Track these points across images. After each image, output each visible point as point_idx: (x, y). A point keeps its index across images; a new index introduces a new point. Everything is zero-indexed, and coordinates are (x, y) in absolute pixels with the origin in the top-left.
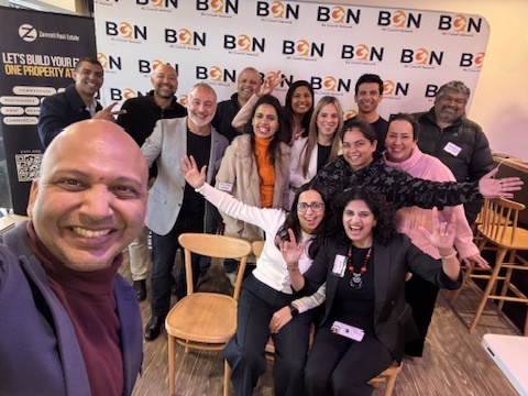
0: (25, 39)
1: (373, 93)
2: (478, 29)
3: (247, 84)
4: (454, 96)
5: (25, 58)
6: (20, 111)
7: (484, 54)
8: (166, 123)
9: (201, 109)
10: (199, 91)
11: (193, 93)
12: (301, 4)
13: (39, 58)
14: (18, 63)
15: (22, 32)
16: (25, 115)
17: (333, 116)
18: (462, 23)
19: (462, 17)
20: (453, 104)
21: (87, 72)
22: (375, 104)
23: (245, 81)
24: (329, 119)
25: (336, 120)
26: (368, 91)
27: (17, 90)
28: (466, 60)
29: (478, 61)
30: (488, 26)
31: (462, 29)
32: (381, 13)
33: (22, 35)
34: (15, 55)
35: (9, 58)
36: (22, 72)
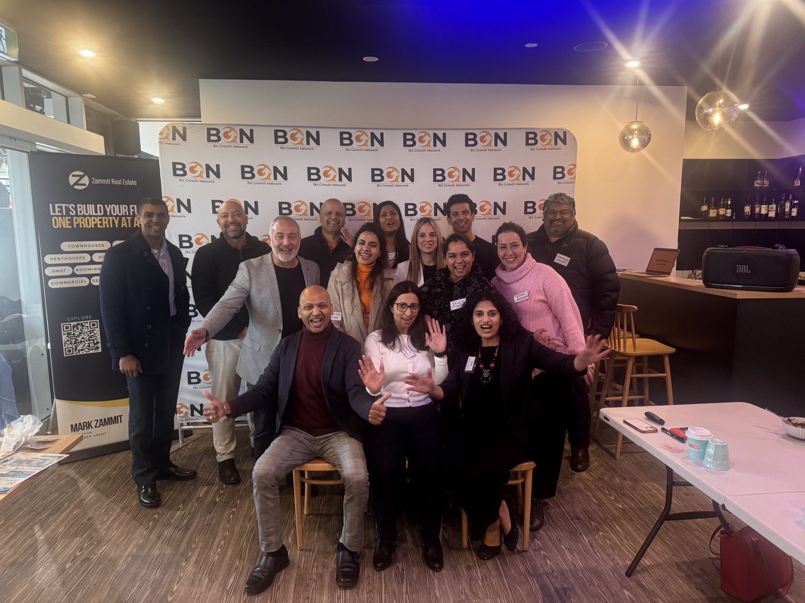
0: (76, 187)
1: (465, 212)
2: (564, 142)
3: (333, 216)
4: (558, 209)
5: (76, 209)
6: (68, 271)
7: (575, 166)
8: (252, 264)
9: (285, 242)
10: (281, 224)
11: (274, 227)
12: (385, 132)
13: (91, 208)
14: (68, 215)
15: (72, 180)
16: (74, 275)
17: (432, 235)
18: (548, 137)
19: (547, 131)
20: (558, 217)
21: (149, 215)
22: (469, 223)
23: (330, 213)
24: (428, 238)
25: (435, 239)
26: (460, 211)
27: (65, 246)
28: (558, 173)
29: (570, 172)
30: (574, 138)
31: (549, 144)
32: (467, 134)
33: (72, 184)
34: (64, 205)
35: (57, 209)
36: (72, 224)
